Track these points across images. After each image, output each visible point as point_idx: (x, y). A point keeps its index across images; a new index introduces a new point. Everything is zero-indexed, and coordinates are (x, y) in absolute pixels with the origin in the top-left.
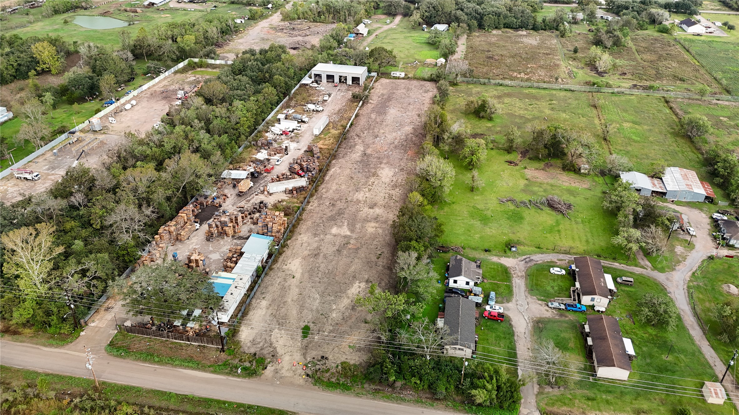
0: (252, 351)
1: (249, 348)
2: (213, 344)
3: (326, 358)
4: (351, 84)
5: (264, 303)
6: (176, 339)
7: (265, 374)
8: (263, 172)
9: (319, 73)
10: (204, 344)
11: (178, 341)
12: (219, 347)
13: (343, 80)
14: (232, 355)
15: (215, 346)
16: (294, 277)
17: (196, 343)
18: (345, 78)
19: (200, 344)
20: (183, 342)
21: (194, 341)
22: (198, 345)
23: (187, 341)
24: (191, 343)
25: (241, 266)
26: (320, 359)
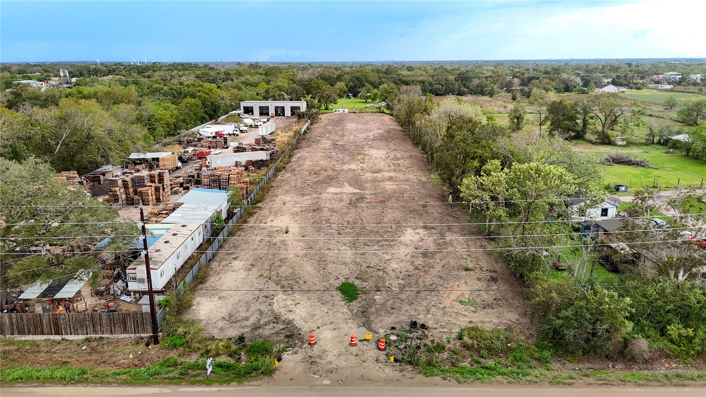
0: (233, 332)
1: (221, 329)
2: (125, 331)
3: (423, 326)
4: (290, 115)
5: (238, 264)
6: (21, 332)
7: (284, 370)
8: (194, 158)
9: (250, 106)
10: (101, 336)
11: (29, 336)
12: (143, 335)
13: (280, 112)
14: (181, 345)
15: (133, 335)
16: (287, 232)
17: (78, 334)
18: (283, 109)
19: (89, 336)
20: (42, 339)
21: (72, 331)
22: (85, 338)
23: (52, 334)
24: (64, 336)
25: (180, 215)
26: (408, 328)
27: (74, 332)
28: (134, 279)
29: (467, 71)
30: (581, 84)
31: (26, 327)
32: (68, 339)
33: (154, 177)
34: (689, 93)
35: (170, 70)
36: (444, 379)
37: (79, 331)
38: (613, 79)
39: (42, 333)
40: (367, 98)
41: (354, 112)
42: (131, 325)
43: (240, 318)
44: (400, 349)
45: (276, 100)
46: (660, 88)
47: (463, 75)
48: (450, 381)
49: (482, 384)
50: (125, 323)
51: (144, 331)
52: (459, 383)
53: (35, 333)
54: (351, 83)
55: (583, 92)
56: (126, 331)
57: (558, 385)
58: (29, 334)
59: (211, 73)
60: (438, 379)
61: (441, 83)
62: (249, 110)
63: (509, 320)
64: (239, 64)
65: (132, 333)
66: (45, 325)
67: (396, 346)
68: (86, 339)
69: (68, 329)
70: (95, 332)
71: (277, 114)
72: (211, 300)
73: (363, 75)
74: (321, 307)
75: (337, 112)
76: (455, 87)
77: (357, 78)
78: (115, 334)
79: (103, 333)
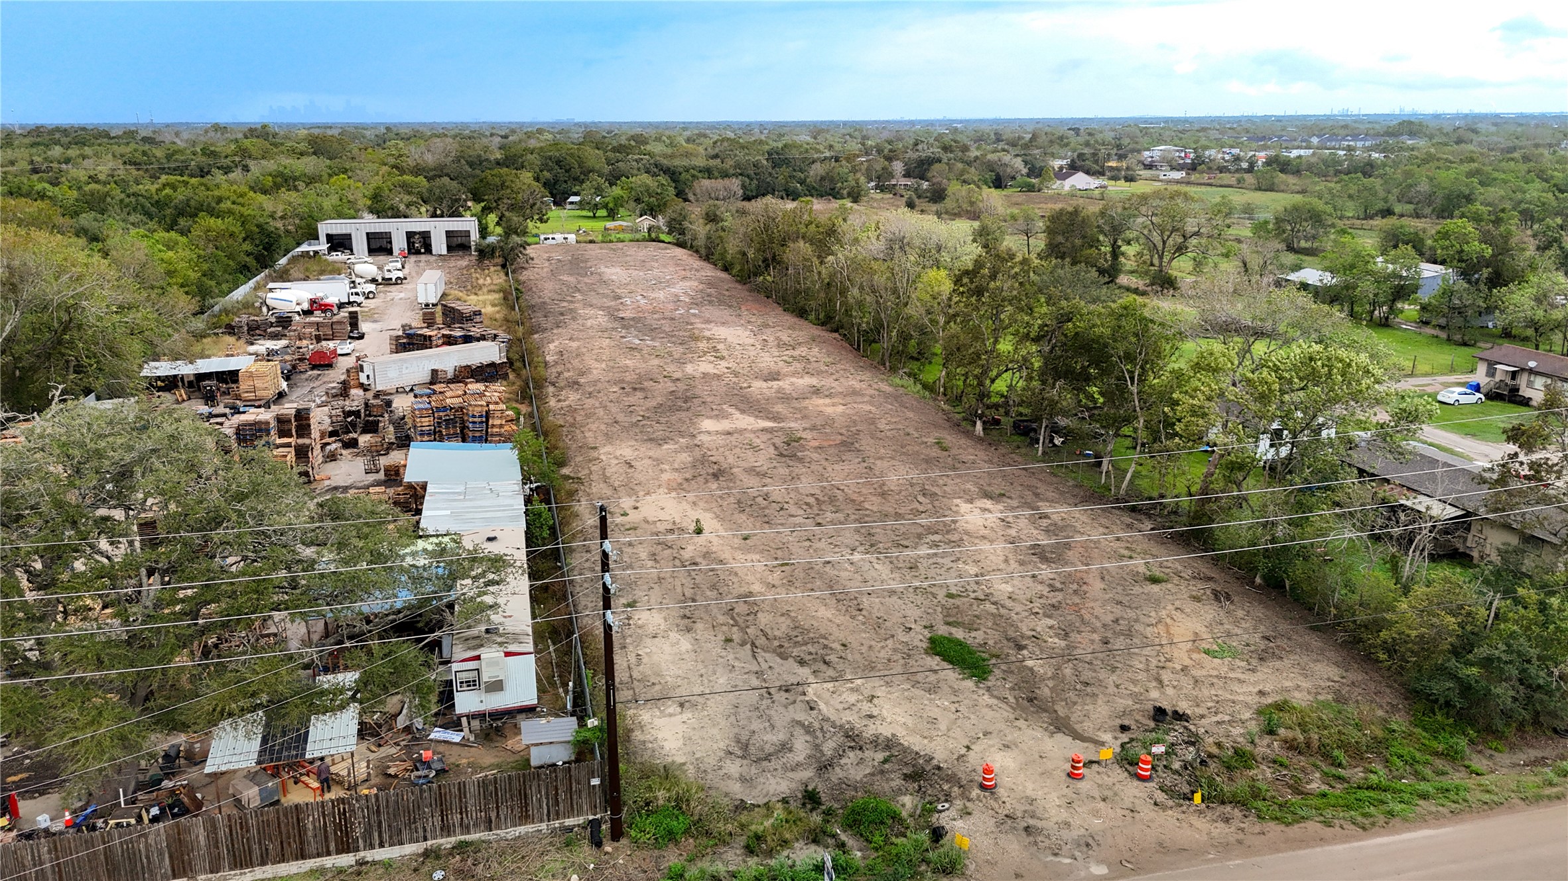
2: (525, 817)
3: (1176, 715)
4: (444, 252)
6: (242, 861)
8: (302, 367)
9: (344, 232)
10: (462, 838)
11: (264, 868)
12: (569, 822)
13: (419, 244)
14: (687, 832)
15: (543, 826)
16: (699, 531)
17: (401, 843)
18: (426, 237)
19: (429, 843)
20: (302, 870)
21: (386, 837)
22: (421, 851)
23: (329, 854)
24: (362, 854)
25: (448, 512)
26: (1152, 724)
27: (391, 838)
28: (472, 684)
29: (785, 146)
30: (1025, 171)
31: (256, 847)
32: (377, 858)
33: (289, 421)
34: (1221, 186)
35: (38, 144)
36: (1328, 824)
37: (405, 835)
38: (1073, 161)
39: (302, 855)
40: (596, 207)
41: (591, 242)
42: (540, 801)
43: (769, 749)
44: (1176, 772)
45: (399, 217)
46: (1162, 177)
47: (778, 154)
48: (1341, 827)
49: (1407, 825)
50: (524, 797)
51: (570, 813)
52: (1364, 829)
53: (283, 859)
54: (545, 173)
55: (1031, 188)
56: (527, 817)
57: (1541, 803)
58: (263, 863)
59: (154, 151)
60: (1313, 827)
61: (746, 172)
62: (340, 243)
63: (1329, 679)
64: (217, 128)
65: (542, 821)
66: (310, 833)
67: (1165, 767)
68: (426, 854)
69: (376, 834)
70: (447, 830)
71: (412, 250)
72: (661, 712)
73: (572, 155)
74: (934, 700)
75: (550, 242)
76: (776, 181)
77: (558, 162)
78: (499, 828)
79: (466, 829)
